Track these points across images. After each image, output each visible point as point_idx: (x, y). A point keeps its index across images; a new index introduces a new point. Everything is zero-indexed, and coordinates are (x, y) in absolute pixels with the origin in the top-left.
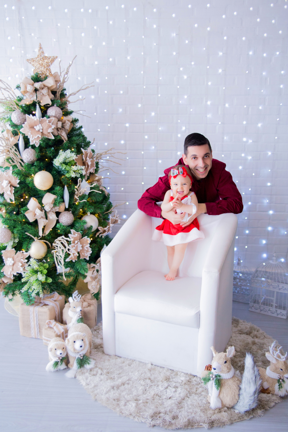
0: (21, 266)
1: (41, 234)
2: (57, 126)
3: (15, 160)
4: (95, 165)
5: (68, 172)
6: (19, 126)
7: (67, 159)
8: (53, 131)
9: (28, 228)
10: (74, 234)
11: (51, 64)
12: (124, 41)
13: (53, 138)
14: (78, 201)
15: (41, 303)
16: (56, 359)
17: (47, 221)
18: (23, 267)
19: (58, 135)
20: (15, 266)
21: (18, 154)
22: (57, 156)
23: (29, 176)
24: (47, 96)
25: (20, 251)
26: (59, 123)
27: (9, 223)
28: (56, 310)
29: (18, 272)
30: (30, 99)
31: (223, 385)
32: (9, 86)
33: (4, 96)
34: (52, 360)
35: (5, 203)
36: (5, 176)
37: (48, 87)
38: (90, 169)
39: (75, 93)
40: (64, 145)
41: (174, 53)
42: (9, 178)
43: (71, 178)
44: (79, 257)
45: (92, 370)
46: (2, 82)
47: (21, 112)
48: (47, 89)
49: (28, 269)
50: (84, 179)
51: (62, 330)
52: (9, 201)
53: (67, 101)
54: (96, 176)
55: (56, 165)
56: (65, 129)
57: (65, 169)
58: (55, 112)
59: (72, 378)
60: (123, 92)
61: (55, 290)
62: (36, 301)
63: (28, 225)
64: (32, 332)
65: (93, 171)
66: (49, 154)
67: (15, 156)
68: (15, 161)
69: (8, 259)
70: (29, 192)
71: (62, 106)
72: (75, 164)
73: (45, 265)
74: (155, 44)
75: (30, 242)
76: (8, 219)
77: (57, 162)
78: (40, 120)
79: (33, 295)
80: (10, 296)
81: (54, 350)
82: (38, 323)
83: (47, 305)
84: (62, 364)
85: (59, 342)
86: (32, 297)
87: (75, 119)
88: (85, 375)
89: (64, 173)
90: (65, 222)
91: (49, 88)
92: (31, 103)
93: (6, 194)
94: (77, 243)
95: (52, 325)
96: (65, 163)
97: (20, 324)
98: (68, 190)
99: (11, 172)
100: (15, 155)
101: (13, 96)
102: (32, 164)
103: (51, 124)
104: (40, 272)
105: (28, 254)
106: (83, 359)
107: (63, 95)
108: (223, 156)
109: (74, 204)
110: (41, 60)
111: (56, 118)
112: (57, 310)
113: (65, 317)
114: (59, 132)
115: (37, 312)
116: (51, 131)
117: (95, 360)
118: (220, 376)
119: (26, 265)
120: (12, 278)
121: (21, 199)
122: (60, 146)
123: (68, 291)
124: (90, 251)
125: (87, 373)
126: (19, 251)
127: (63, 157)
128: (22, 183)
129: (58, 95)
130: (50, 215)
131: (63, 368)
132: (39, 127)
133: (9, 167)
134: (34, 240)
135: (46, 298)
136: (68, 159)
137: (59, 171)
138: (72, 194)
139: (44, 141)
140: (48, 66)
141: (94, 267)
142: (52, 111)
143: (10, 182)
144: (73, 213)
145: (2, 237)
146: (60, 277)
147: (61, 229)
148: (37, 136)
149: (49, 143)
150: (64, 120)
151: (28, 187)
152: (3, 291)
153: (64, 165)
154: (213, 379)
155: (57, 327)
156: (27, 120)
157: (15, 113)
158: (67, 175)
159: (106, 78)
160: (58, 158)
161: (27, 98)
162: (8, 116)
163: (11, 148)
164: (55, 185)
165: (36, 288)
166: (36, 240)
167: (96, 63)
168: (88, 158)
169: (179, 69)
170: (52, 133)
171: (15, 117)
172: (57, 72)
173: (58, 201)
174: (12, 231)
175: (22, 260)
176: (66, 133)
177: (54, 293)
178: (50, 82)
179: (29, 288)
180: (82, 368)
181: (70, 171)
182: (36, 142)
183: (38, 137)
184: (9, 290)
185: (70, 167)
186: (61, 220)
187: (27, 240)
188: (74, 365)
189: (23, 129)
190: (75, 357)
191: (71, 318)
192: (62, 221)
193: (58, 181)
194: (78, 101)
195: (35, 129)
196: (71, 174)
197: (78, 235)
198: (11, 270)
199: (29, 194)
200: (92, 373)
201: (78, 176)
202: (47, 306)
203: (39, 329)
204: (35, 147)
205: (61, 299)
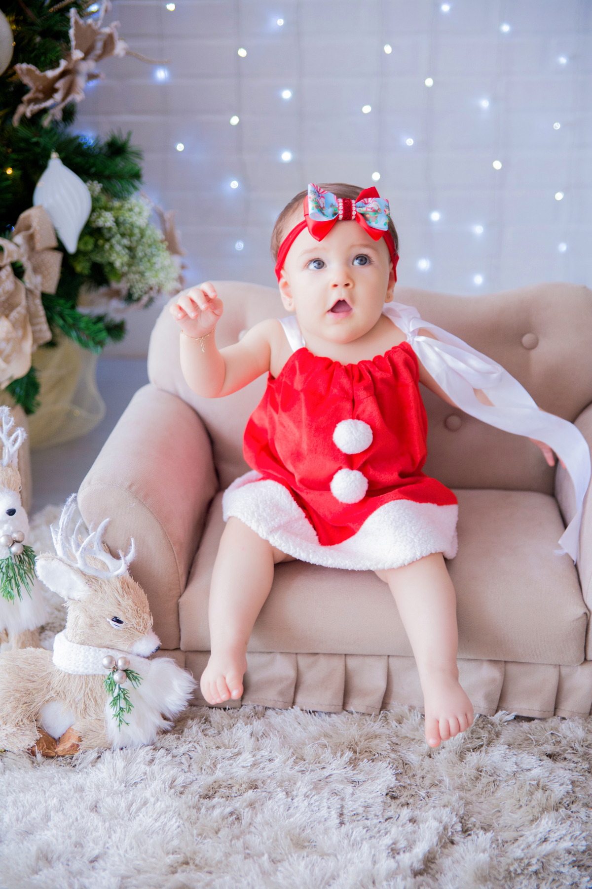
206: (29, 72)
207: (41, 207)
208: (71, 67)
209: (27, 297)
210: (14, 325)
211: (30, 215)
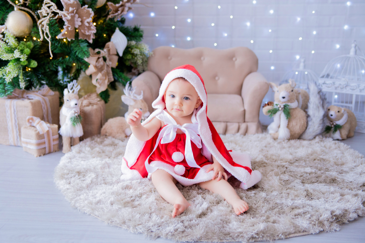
15: (22, 97)
28: (43, 106)
44: (77, 35)
64: (10, 136)
73: (29, 43)
82: (17, 122)
94: (73, 12)
95: (34, 123)
105: (4, 27)
115: (15, 108)
124: (93, 30)
141: (99, 53)
154: (282, 109)
155: (41, 125)
166: (16, 9)
177: (44, 87)
202: (31, 100)
203: (19, 131)
206: (111, 5)
207: (112, 42)
208: (123, 4)
209: (107, 67)
210: (103, 75)
211: (109, 44)
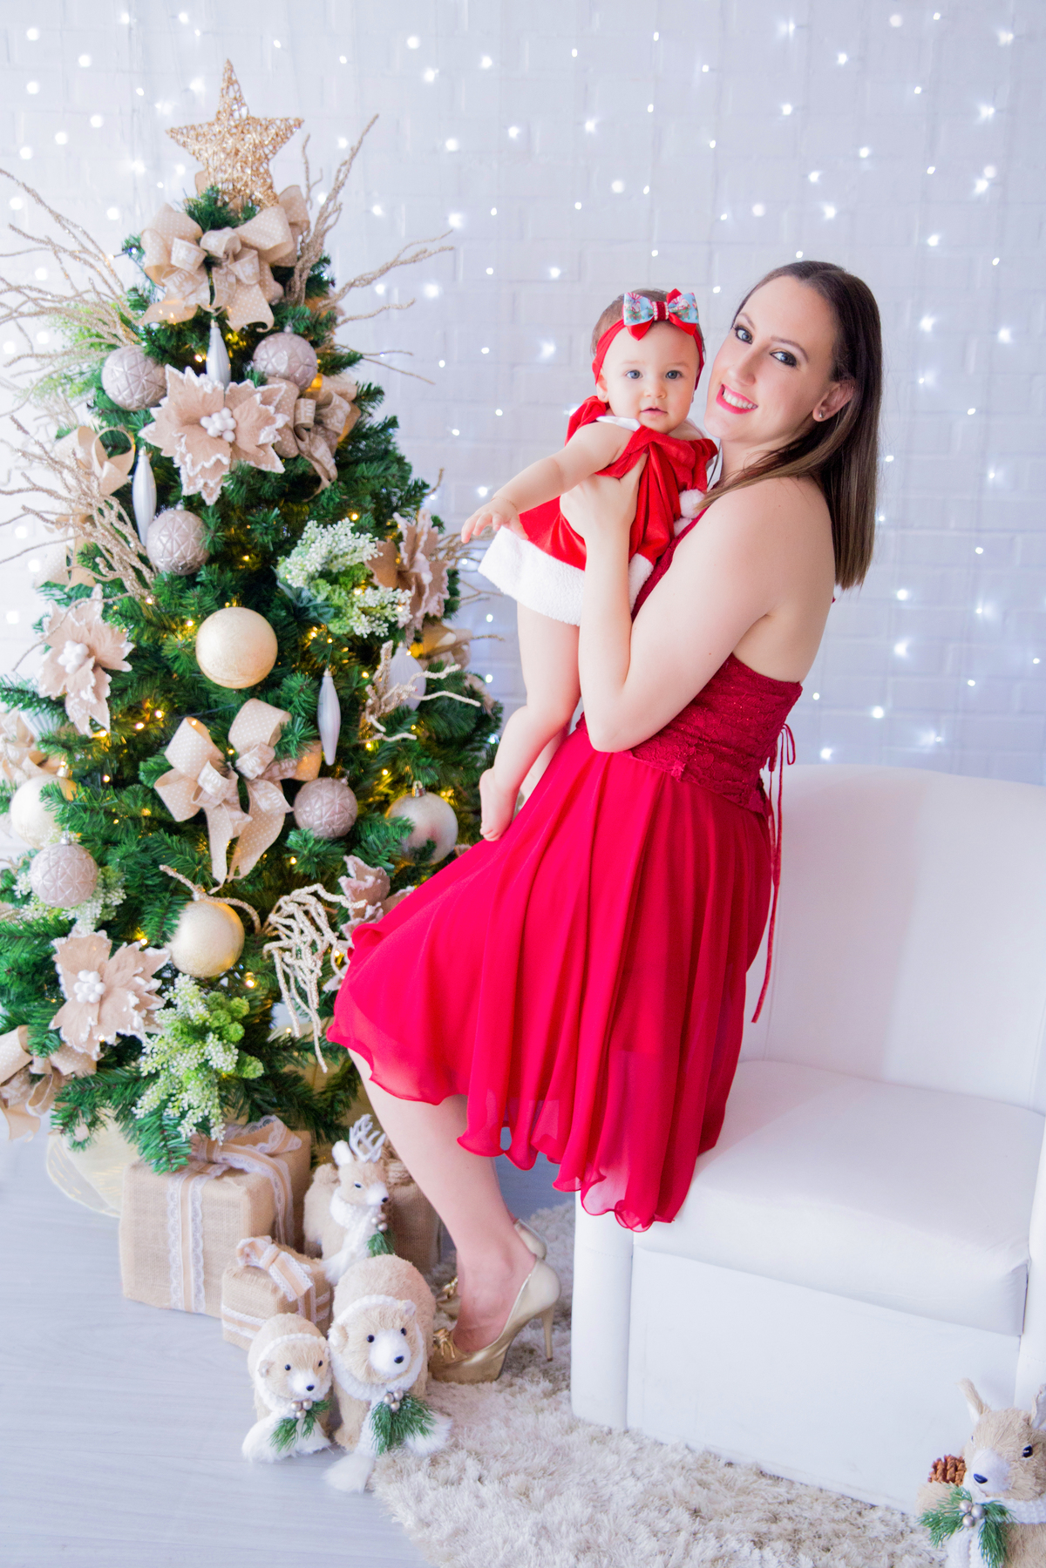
0: (137, 1007)
1: (220, 872)
2: (295, 420)
3: (116, 558)
4: (445, 584)
5: (338, 613)
6: (135, 413)
7: (336, 557)
8: (279, 438)
9: (169, 848)
10: (361, 875)
11: (274, 152)
12: (575, 53)
13: (279, 468)
14: (378, 736)
15: (211, 1162)
16: (287, 1410)
17: (249, 818)
18: (144, 1012)
19: (298, 456)
20: (107, 1006)
21: (127, 535)
22: (295, 544)
23: (174, 626)
24: (257, 289)
25: (130, 942)
26: (305, 406)
27: (90, 822)
28: (276, 1191)
29: (122, 1032)
30: (184, 299)
31: (1014, 1550)
32: (93, 242)
33: (73, 287)
34: (268, 1412)
35: (68, 736)
36: (73, 625)
37: (256, 249)
38: (427, 602)
39: (371, 276)
40: (324, 499)
41: (787, 109)
42: (87, 632)
43: (349, 639)
45: (440, 1460)
46: (64, 222)
47: (143, 355)
48: (256, 260)
49: (166, 1018)
50: (401, 644)
51: (307, 1284)
52: (85, 730)
53: (334, 308)
54: (448, 630)
55: (290, 582)
56: (326, 429)
57: (327, 599)
58: (289, 358)
59: (355, 1493)
60: (562, 275)
61: (273, 1109)
62: (194, 1154)
63: (166, 837)
64: (174, 1284)
65: (438, 607)
66: (261, 534)
67: (116, 540)
68: (115, 565)
69: (82, 975)
70: (169, 691)
71: (316, 332)
72: (369, 582)
73: (236, 1001)
74: (706, 69)
75: (176, 907)
76: (85, 810)
77: (294, 571)
78: (227, 392)
79: (187, 1129)
80: (81, 1131)
81: (279, 1371)
82: (200, 1248)
83: (241, 1171)
84: (309, 1429)
85: (300, 1335)
86: (178, 1136)
87: (370, 385)
88: (412, 1480)
89: (320, 615)
90: (321, 825)
91: (262, 255)
92: (190, 316)
93: (77, 700)
95: (259, 1258)
96: (328, 576)
97: (124, 1249)
98: (337, 691)
99: (98, 607)
100: (117, 536)
101: (110, 287)
102: (187, 578)
103: (271, 409)
104: (214, 1033)
105: (165, 956)
106: (400, 1409)
107: (317, 285)
108: (979, 551)
109: (360, 748)
110: (229, 132)
111: (292, 385)
112: (283, 1194)
113: (314, 1226)
114: (302, 445)
115: (198, 1204)
116: (272, 437)
117: (449, 1415)
118: (1002, 1511)
119: (159, 1002)
120: (96, 1054)
121: (135, 724)
122: (306, 500)
123: (326, 1115)
125: (420, 1473)
126: (125, 944)
127: (324, 552)
128: (144, 657)
129: (298, 283)
130: (261, 792)
131: (316, 1449)
132: (223, 419)
133: (90, 585)
134: (189, 897)
135: (234, 1143)
136: (340, 560)
137: (300, 609)
138: (351, 708)
139: (242, 484)
140: (259, 160)
142: (273, 356)
143: (91, 652)
144: (354, 784)
145: (59, 883)
146: (296, 1054)
147: (306, 852)
148: (213, 460)
149: (260, 489)
150: (323, 391)
151: (169, 672)
152: (53, 1107)
153: (321, 582)
154: (973, 1523)
155: (284, 1268)
156: (169, 392)
157: (121, 357)
158: (336, 627)
159: (494, 212)
160: (300, 554)
161: (168, 296)
162: (85, 367)
163: (103, 506)
164: (282, 666)
165: (197, 1099)
166: (196, 896)
167: (451, 145)
168: (420, 556)
169: (805, 176)
170: (273, 447)
171: (118, 374)
172: (298, 187)
173: (294, 735)
174: (97, 855)
175: (139, 980)
176: (330, 447)
177: (267, 1122)
178: (267, 230)
179: (169, 1100)
180: (397, 1452)
181: (349, 610)
182: (206, 485)
183: (219, 462)
184: (80, 1105)
185: (348, 593)
186: (305, 817)
187: (161, 896)
188: (363, 1436)
189: (151, 427)
190: (369, 1403)
191: (343, 1231)
192: (310, 819)
193: (296, 648)
194: (384, 313)
195: (206, 430)
196: (352, 624)
197: (377, 878)
198: (92, 1021)
199: (167, 703)
200: (442, 1472)
201: (382, 630)
202: (242, 1178)
203: (205, 1273)
204: (202, 503)
205: (295, 1148)
